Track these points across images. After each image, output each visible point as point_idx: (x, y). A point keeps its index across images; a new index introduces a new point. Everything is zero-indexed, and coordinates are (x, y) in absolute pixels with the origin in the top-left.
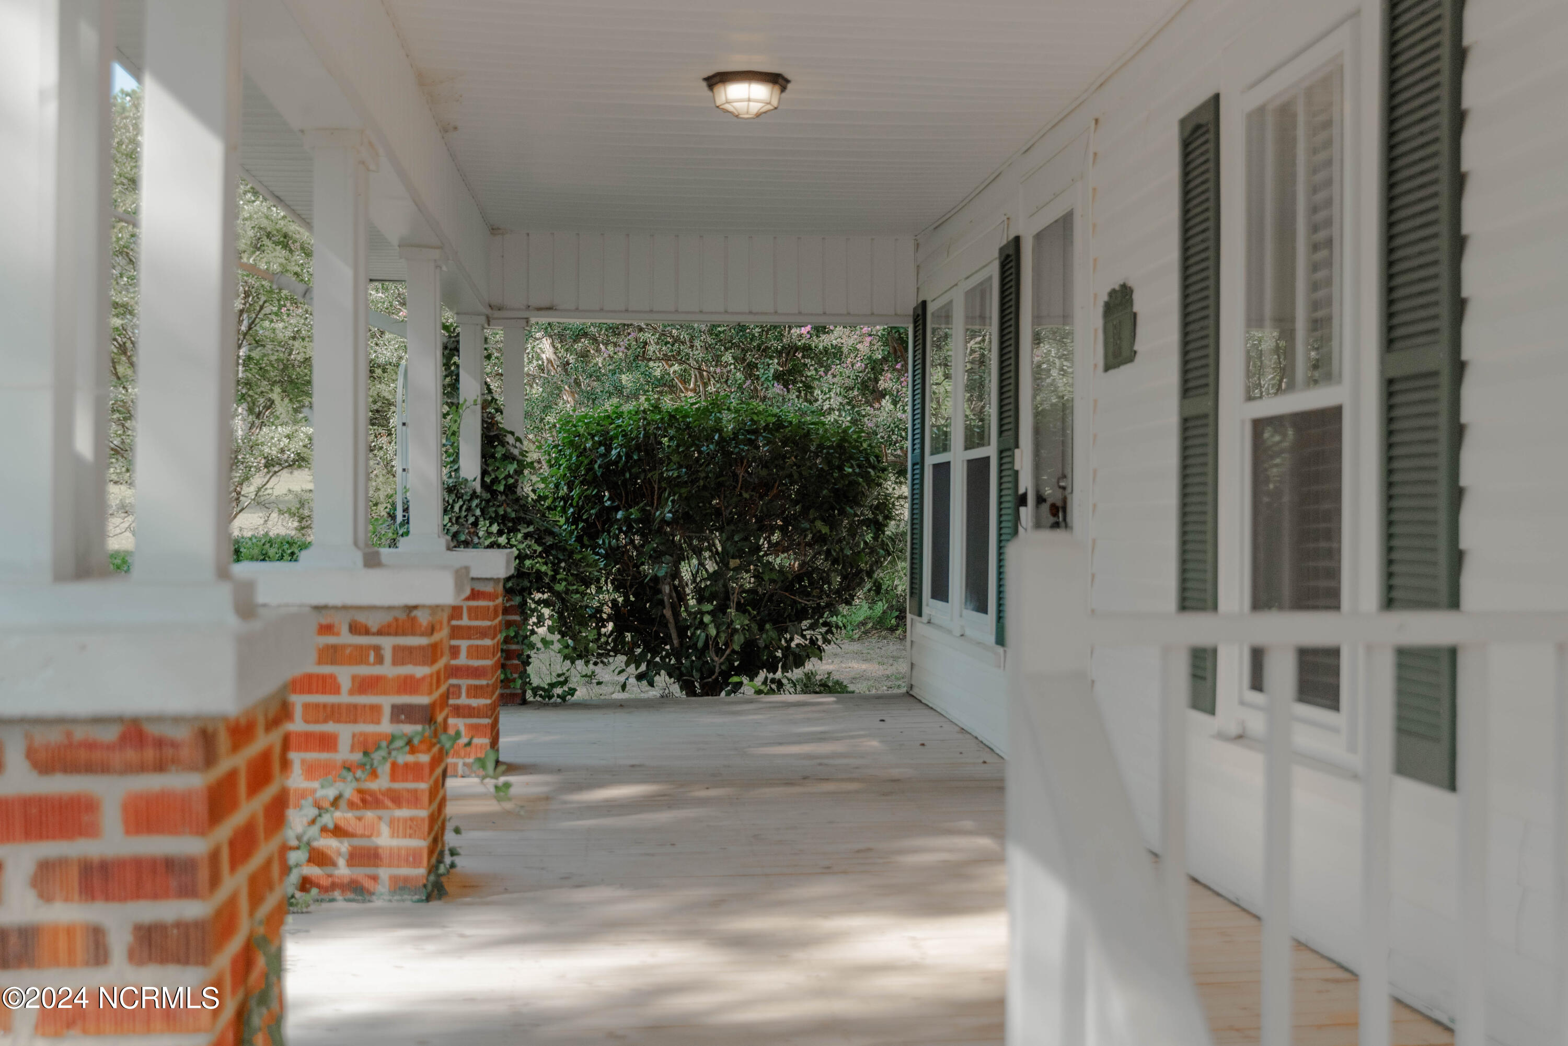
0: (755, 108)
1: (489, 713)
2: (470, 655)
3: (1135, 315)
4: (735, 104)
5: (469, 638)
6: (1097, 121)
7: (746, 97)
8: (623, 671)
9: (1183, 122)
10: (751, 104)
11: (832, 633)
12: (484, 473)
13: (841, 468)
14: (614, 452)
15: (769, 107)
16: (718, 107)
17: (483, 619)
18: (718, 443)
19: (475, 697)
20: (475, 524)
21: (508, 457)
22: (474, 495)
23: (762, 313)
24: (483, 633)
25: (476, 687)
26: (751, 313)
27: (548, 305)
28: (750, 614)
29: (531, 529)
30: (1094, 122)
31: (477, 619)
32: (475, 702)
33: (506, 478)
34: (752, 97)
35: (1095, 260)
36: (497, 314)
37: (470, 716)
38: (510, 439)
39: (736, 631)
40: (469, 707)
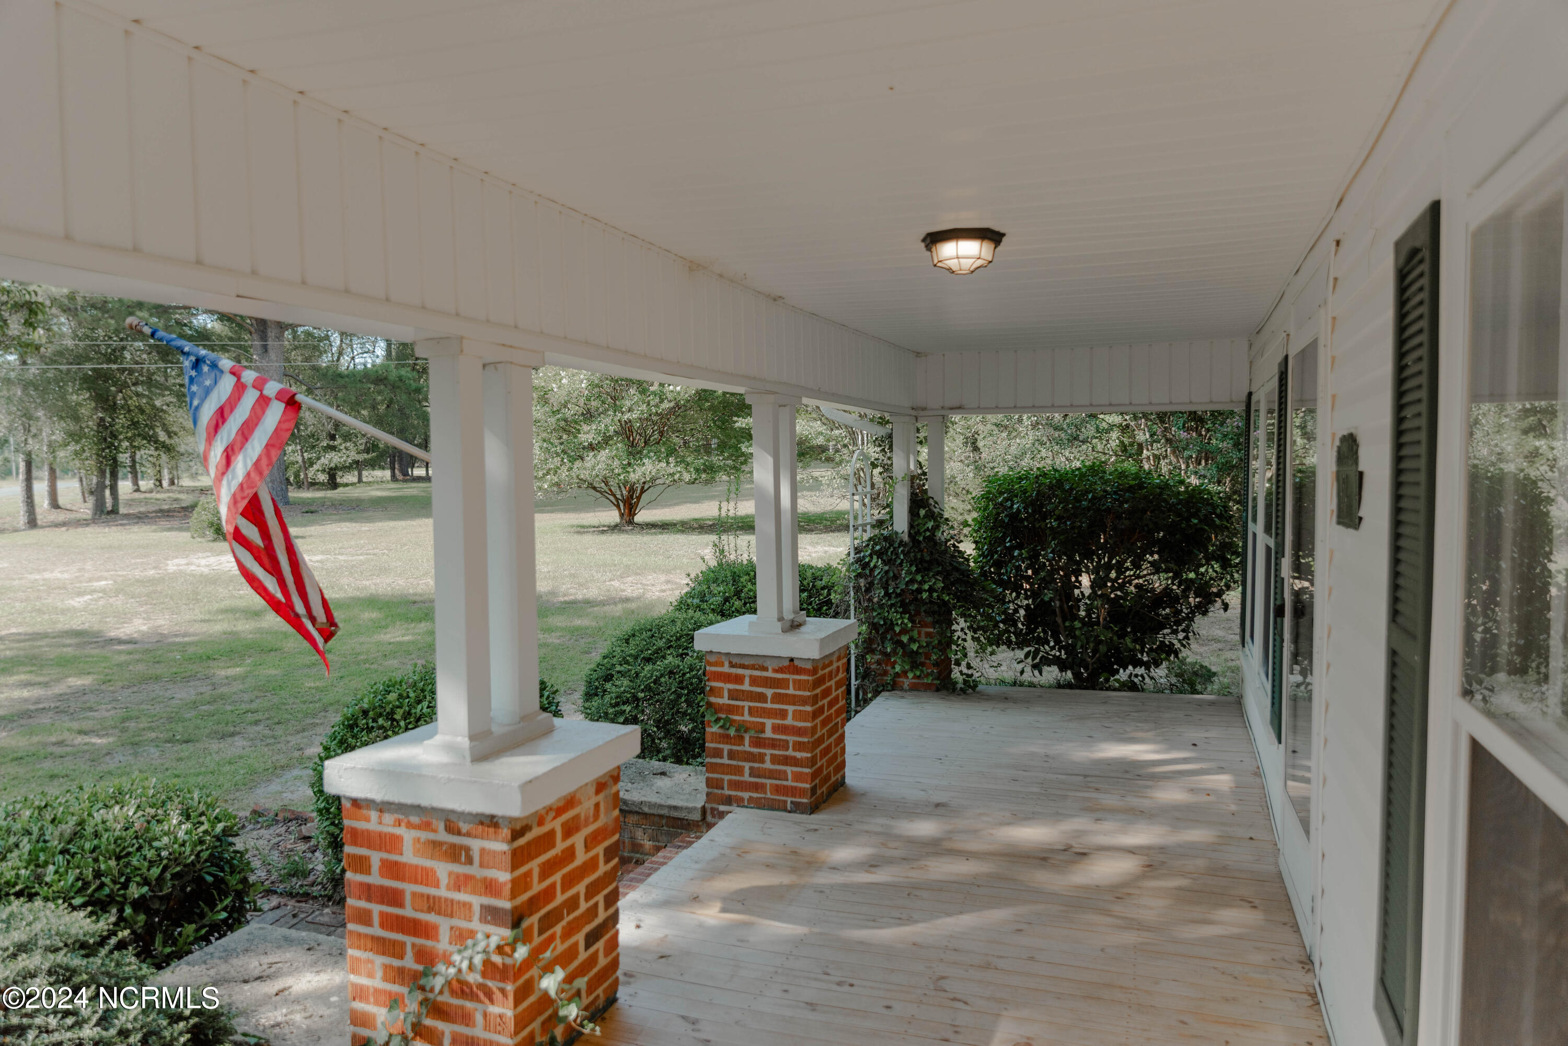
0: (967, 264)
1: (810, 764)
2: (794, 718)
3: (1361, 474)
4: (947, 262)
5: (794, 704)
6: (1338, 243)
7: (954, 254)
8: (1022, 661)
9: (1398, 245)
10: (962, 260)
11: (1189, 639)
12: (911, 526)
13: (1188, 520)
14: (1015, 506)
15: (979, 263)
16: (935, 265)
17: (805, 690)
18: (1090, 501)
19: (799, 751)
20: (901, 564)
21: (931, 515)
22: (901, 543)
23: (1120, 405)
24: (803, 701)
25: (800, 743)
26: (1110, 405)
27: (958, 405)
28: (1113, 630)
29: (940, 569)
30: (1335, 243)
31: (800, 690)
32: (799, 755)
33: (925, 531)
34: (960, 254)
35: (1334, 396)
36: (922, 413)
37: (796, 766)
38: (931, 501)
39: (1101, 642)
40: (794, 758)
